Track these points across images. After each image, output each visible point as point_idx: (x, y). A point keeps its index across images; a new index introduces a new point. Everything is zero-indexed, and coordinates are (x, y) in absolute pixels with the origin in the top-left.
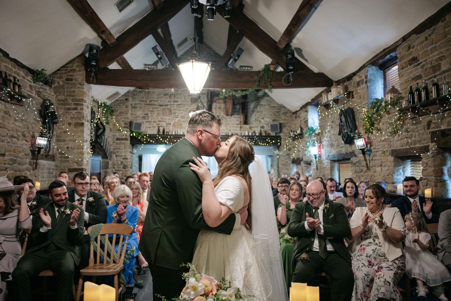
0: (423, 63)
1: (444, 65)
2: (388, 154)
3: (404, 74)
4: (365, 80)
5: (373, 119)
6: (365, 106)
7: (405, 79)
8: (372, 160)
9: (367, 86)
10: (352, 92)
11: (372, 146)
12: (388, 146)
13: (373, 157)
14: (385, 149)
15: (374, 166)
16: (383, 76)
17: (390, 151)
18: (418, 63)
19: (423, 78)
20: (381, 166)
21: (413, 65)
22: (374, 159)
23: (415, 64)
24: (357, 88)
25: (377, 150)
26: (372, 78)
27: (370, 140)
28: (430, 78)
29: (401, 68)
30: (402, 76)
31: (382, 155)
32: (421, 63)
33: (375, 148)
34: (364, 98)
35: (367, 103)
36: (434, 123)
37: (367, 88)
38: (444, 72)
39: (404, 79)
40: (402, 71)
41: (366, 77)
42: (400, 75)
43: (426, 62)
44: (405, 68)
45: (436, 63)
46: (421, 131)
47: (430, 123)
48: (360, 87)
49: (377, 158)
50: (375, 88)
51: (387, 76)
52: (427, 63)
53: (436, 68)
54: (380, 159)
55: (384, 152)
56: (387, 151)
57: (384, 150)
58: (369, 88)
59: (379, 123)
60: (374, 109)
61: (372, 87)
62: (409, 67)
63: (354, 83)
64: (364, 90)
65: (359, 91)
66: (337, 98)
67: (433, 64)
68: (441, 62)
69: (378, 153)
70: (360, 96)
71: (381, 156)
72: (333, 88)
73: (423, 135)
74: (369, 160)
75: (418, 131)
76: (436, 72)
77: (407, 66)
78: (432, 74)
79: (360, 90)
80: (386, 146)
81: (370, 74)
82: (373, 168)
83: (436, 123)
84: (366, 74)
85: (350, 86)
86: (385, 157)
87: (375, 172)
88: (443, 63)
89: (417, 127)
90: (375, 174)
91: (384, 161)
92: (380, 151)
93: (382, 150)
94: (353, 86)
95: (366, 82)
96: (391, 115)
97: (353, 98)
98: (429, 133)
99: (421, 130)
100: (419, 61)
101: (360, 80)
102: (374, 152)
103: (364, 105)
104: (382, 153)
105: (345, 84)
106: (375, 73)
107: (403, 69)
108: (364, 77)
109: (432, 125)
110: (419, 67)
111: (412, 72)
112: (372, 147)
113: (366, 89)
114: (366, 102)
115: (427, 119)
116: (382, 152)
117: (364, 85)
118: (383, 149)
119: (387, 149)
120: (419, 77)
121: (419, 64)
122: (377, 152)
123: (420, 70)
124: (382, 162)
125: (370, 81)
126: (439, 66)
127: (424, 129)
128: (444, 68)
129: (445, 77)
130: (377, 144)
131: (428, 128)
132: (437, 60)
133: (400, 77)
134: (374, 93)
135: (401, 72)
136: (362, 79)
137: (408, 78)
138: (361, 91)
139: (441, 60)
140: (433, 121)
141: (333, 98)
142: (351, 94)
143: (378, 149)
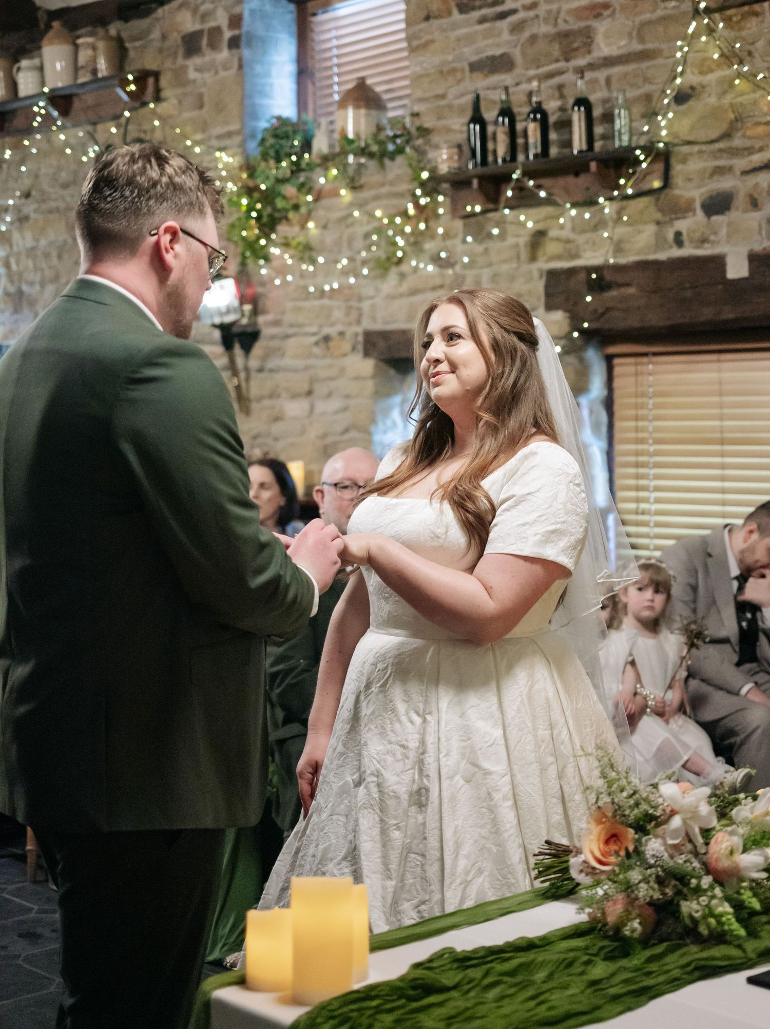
0: (521, 15)
1: (607, 36)
2: (347, 346)
3: (433, 41)
4: (228, 34)
5: (280, 203)
6: (227, 142)
7: (437, 60)
8: (261, 370)
9: (240, 59)
10: (156, 75)
11: (264, 312)
12: (347, 314)
13: (265, 358)
14: (332, 325)
15: (273, 395)
16: (294, 28)
17: (356, 335)
18: (500, 9)
19: (518, 70)
20: (309, 393)
21: (476, 14)
22: (270, 364)
23: (485, 11)
24: (180, 61)
25: (291, 331)
26: (259, 29)
27: (249, 284)
28: (550, 75)
29: (423, 14)
30: (425, 45)
31: (316, 350)
32: (514, 12)
33: (277, 323)
34: (219, 107)
35: (238, 132)
36: (558, 239)
37: (241, 67)
38: (609, 62)
39: (430, 60)
40: (424, 25)
41: (236, 21)
42: (415, 43)
43: (531, 14)
44: (436, 17)
45: (575, 25)
46: (505, 268)
47: (539, 236)
48: (197, 61)
49: (287, 361)
50: (268, 74)
51: (317, 29)
52: (537, 16)
53: (575, 45)
54: (307, 368)
55: (327, 339)
56: (342, 334)
57: (326, 331)
58: (246, 69)
59: (307, 222)
60: (278, 160)
61: (258, 68)
62: (456, 16)
63: (164, 37)
64: (222, 74)
65: (192, 75)
66: (67, 92)
67: (562, 27)
68: (595, 24)
69: (292, 342)
70: (200, 96)
71: (310, 355)
72: (51, 43)
73: (512, 278)
74: (247, 369)
75: (490, 265)
76: (575, 57)
77: (450, 14)
78: (557, 61)
79: (198, 70)
80: (338, 314)
81: (252, 12)
82: (267, 403)
83: (568, 241)
84: (237, 10)
85: (137, 44)
86: (328, 361)
87: (277, 419)
88: (601, 27)
89: (486, 250)
90: (277, 428)
91: (323, 374)
92: (306, 334)
93: (314, 329)
94: (161, 50)
95: (234, 43)
96: (365, 194)
97: (157, 99)
98: (536, 274)
99: (505, 261)
100: (503, 2)
101: (197, 27)
102: (273, 337)
103: (219, 137)
104: (317, 344)
105: (113, 31)
106: (268, 8)
107: (427, 18)
108: (221, 19)
109: (552, 248)
110: (504, 24)
111: (469, 39)
112: (261, 319)
113: (233, 71)
114: (234, 127)
115: (528, 220)
116: (314, 339)
117: (224, 54)
118: (321, 326)
119: (339, 328)
120: (501, 64)
121: (502, 16)
122: (287, 337)
123: (506, 36)
124: (312, 381)
125: (251, 39)
126: (587, 36)
127: (518, 258)
128: (604, 47)
129: (608, 80)
130: (289, 305)
131: (533, 258)
132: (579, 13)
133: (412, 50)
134: (263, 94)
135: (421, 31)
136: (213, 24)
137: (450, 58)
138: (207, 75)
139: (598, 16)
140: (553, 233)
141: (52, 91)
142: (151, 81)
143: (291, 326)
